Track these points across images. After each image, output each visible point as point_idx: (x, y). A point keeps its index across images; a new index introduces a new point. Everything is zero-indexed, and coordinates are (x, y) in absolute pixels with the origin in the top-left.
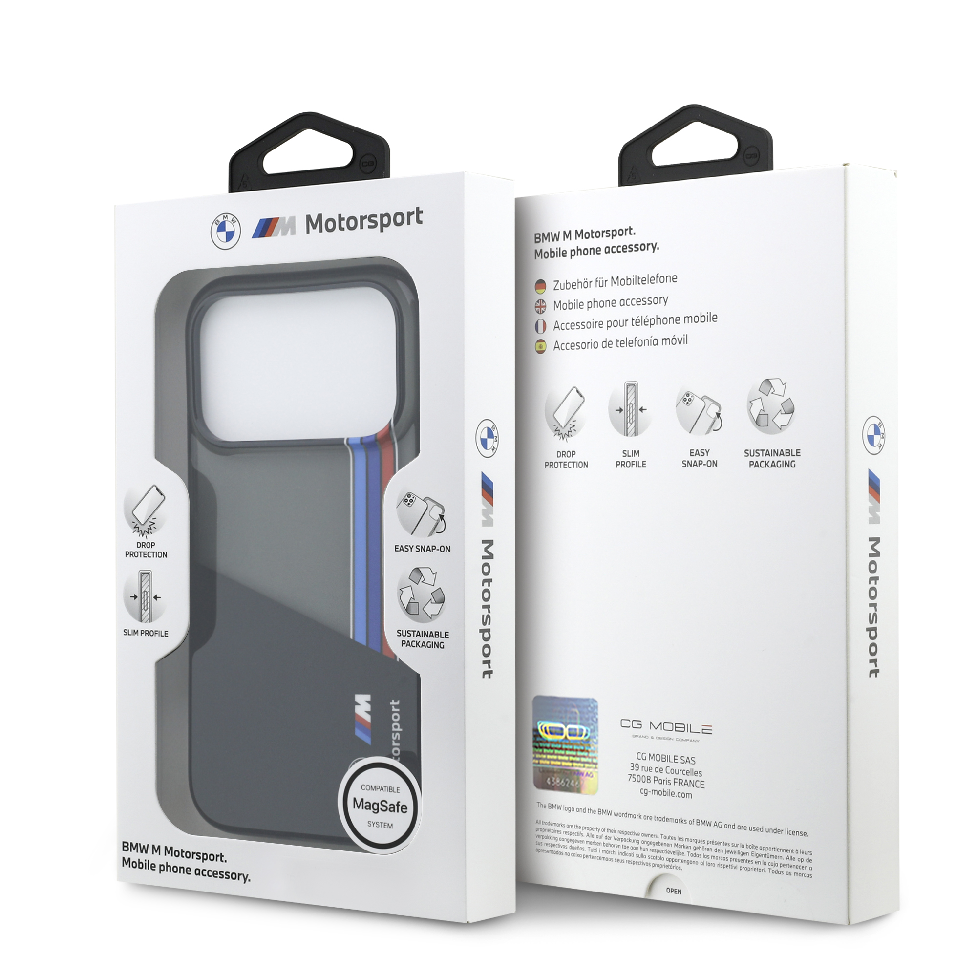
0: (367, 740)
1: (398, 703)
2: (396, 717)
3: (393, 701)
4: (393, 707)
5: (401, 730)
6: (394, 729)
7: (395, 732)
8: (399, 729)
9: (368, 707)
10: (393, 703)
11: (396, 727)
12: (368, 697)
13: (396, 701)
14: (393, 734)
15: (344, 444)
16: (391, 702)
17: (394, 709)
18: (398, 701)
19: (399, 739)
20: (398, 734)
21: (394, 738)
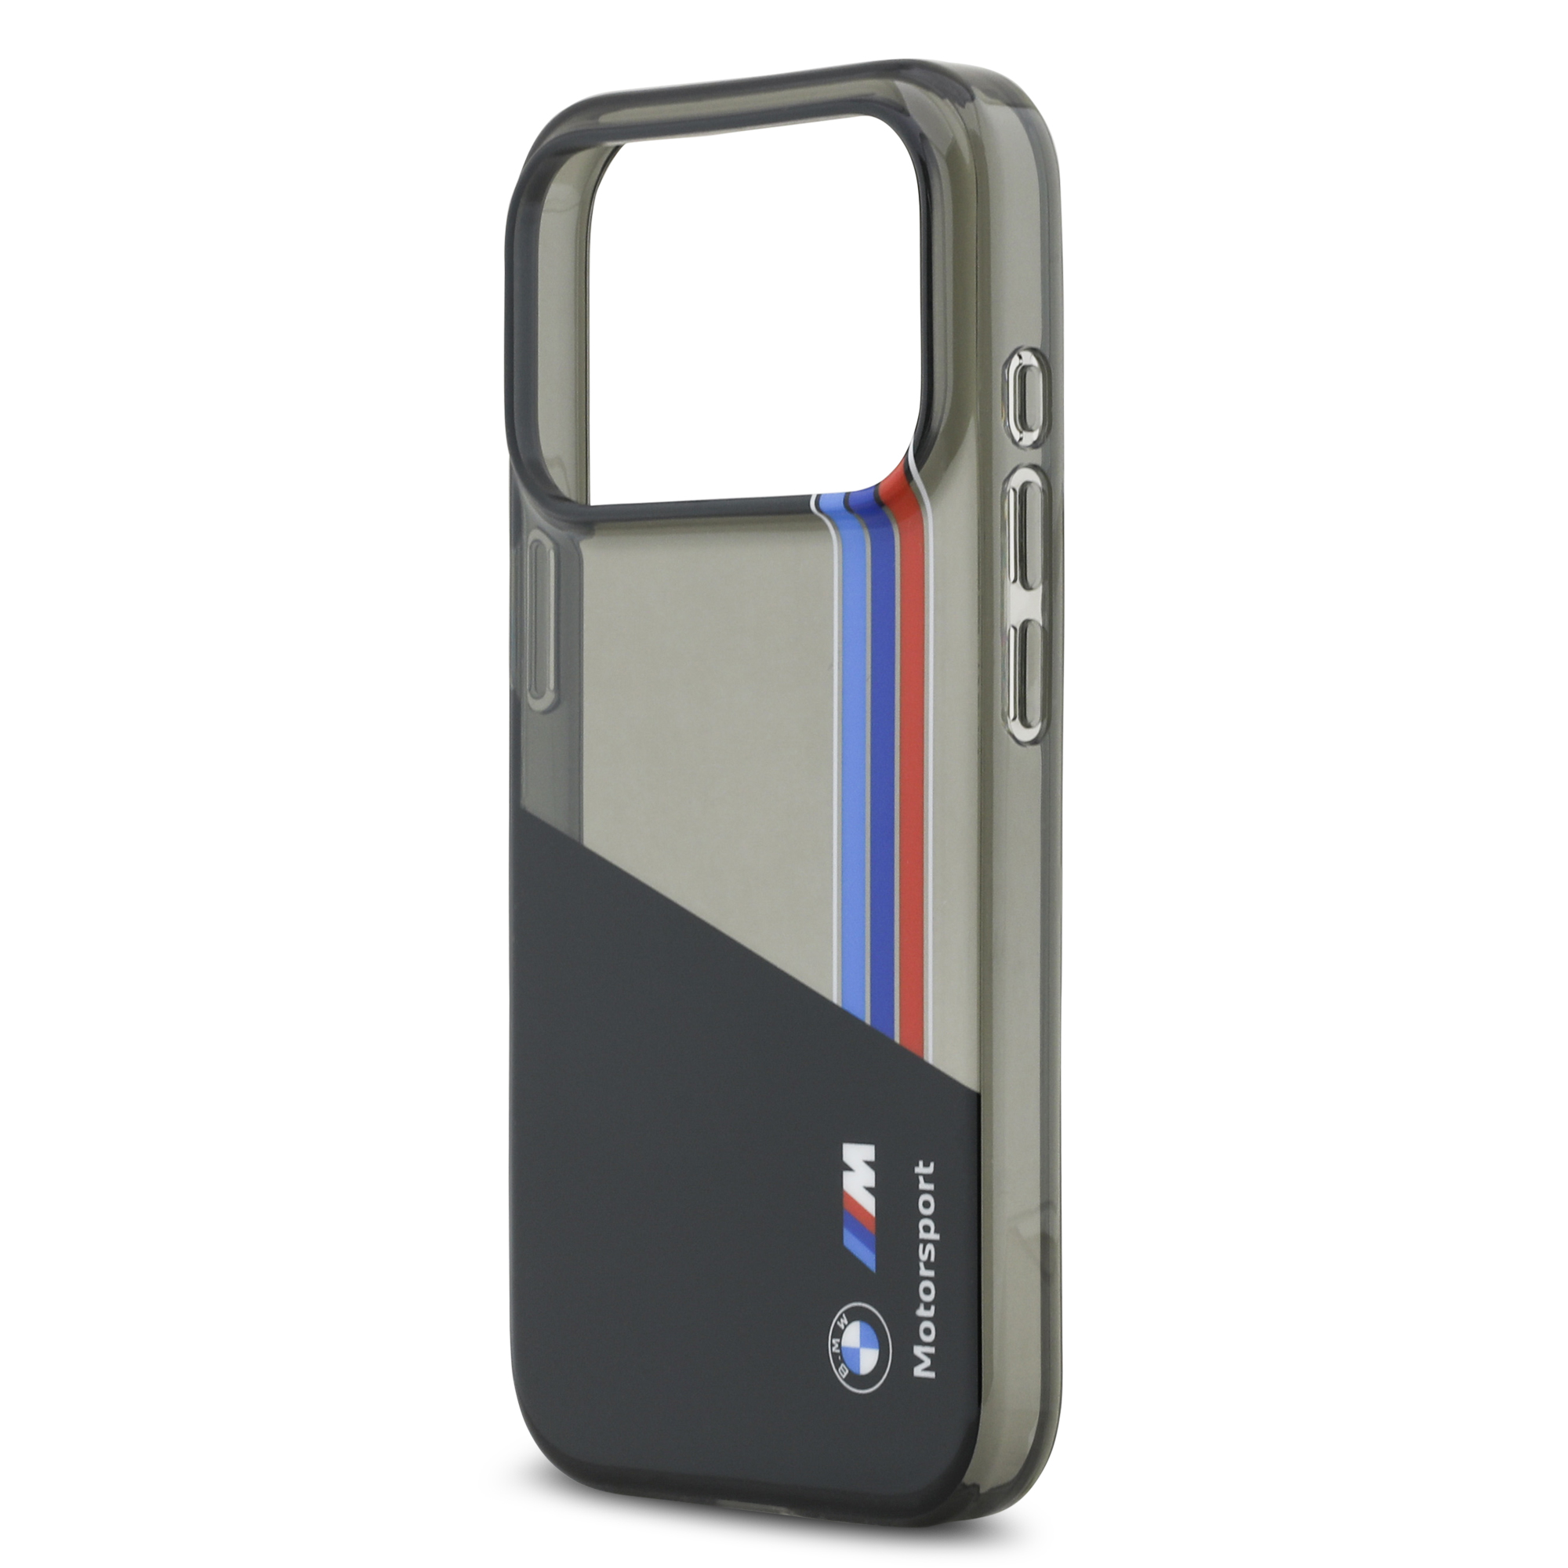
0: (867, 1256)
1: (930, 1170)
2: (927, 1204)
3: (921, 1163)
4: (921, 1179)
5: (937, 1237)
6: (922, 1235)
7: (926, 1242)
8: (933, 1236)
9: (869, 1177)
10: (920, 1169)
11: (927, 1229)
12: (868, 1152)
13: (926, 1165)
14: (921, 1246)
15: (810, 511)
16: (918, 1165)
17: (923, 1185)
18: (932, 1165)
19: (933, 1259)
20: (930, 1247)
21: (923, 1257)
